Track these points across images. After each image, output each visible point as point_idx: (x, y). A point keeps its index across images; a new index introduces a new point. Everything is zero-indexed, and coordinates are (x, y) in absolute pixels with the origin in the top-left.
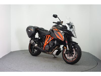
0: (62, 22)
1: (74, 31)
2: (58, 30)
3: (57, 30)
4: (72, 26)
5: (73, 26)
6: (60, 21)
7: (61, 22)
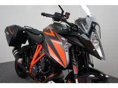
0: (68, 14)
1: (98, 40)
2: (54, 36)
3: (53, 34)
4: (94, 25)
5: (96, 24)
6: (63, 12)
7: (64, 14)
